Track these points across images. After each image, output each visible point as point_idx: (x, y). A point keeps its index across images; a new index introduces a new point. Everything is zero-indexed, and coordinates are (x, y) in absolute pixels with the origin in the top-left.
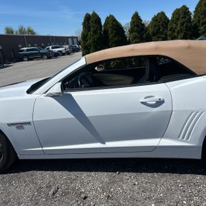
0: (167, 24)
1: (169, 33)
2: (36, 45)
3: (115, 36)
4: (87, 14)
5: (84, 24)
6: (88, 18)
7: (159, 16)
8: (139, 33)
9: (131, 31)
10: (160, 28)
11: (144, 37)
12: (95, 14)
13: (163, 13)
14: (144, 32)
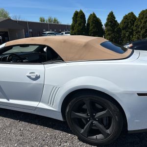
0: (134, 21)
1: (134, 28)
2: (55, 30)
3: (94, 28)
4: (76, 11)
5: (73, 18)
6: (76, 14)
7: (129, 15)
8: (111, 27)
9: (106, 25)
10: (128, 24)
11: (116, 30)
12: (81, 12)
13: (132, 13)
14: (115, 27)
